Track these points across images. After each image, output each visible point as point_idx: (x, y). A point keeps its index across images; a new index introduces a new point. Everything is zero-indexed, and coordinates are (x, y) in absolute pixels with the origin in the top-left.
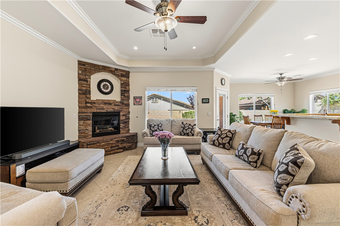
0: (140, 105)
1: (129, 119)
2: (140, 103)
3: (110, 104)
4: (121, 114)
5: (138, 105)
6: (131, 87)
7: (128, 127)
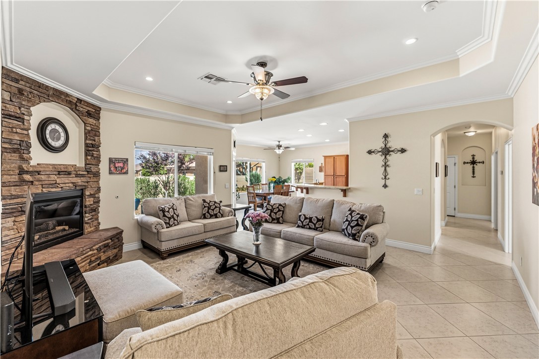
0: (124, 173)
1: (98, 202)
2: (125, 170)
3: (69, 173)
4: (87, 193)
5: (120, 174)
6: (103, 138)
7: (97, 219)
